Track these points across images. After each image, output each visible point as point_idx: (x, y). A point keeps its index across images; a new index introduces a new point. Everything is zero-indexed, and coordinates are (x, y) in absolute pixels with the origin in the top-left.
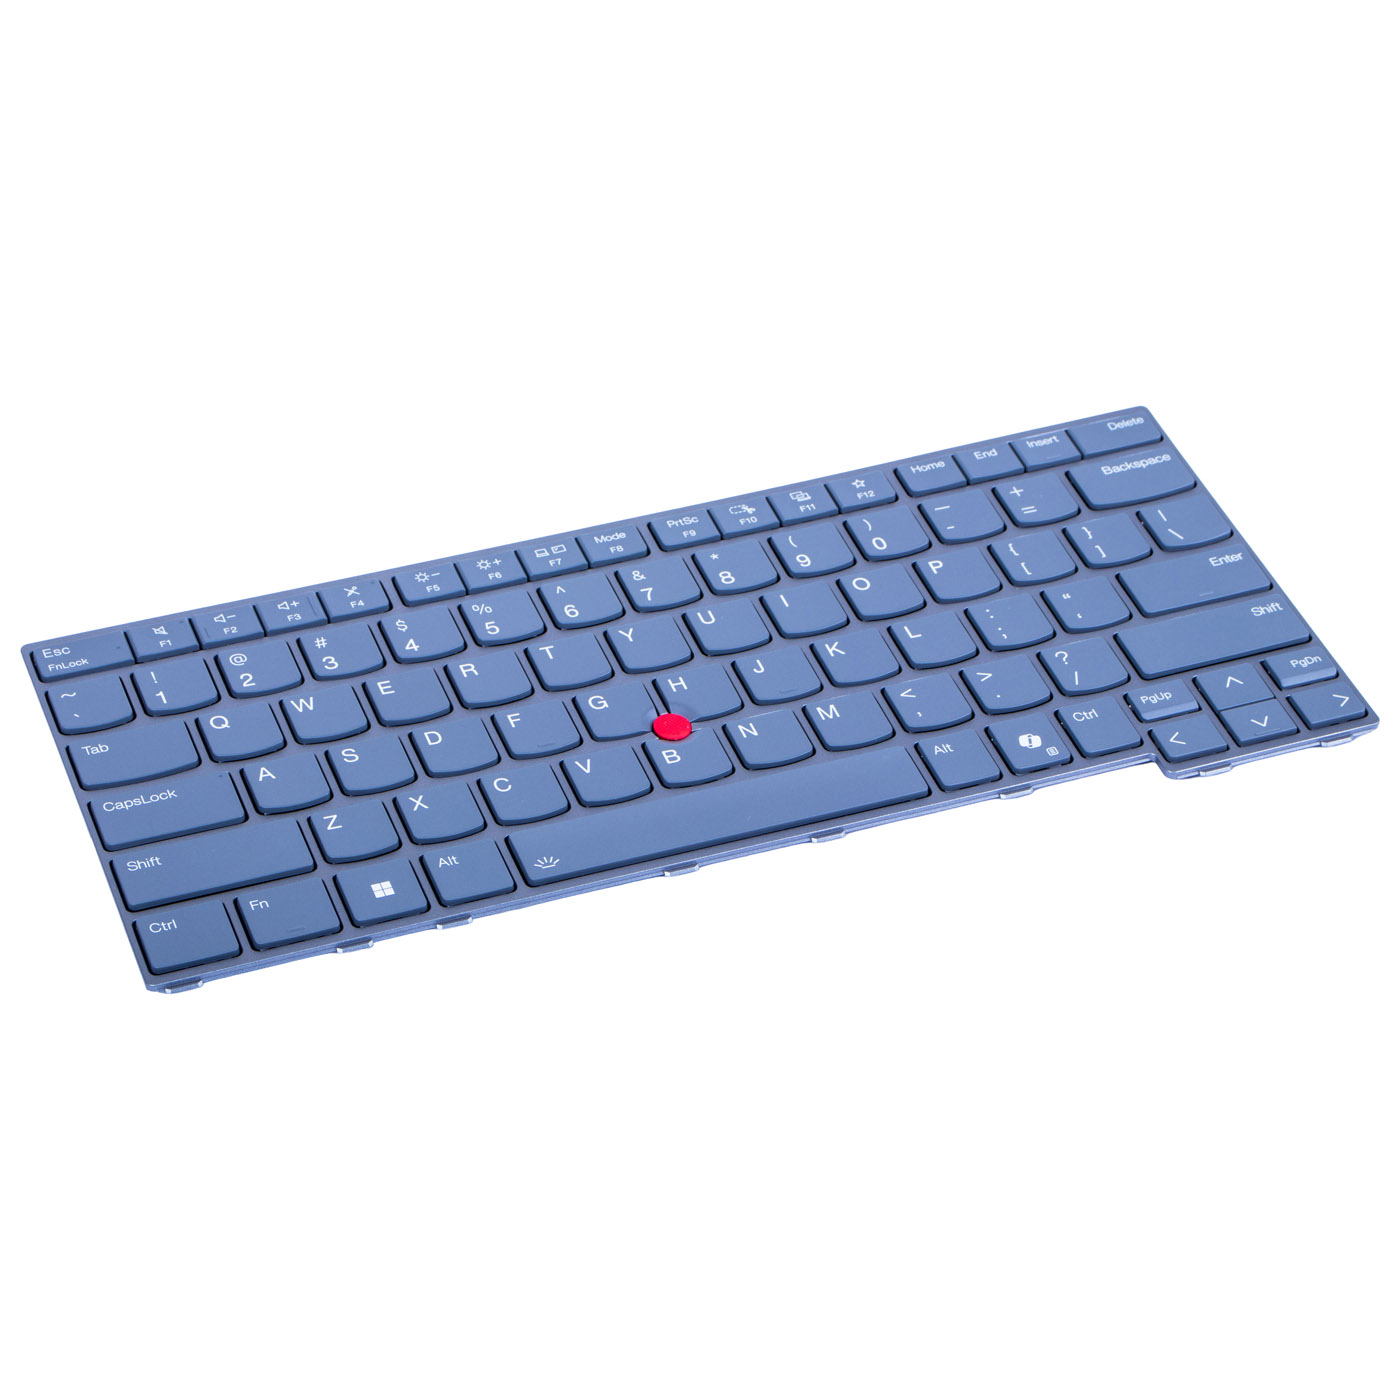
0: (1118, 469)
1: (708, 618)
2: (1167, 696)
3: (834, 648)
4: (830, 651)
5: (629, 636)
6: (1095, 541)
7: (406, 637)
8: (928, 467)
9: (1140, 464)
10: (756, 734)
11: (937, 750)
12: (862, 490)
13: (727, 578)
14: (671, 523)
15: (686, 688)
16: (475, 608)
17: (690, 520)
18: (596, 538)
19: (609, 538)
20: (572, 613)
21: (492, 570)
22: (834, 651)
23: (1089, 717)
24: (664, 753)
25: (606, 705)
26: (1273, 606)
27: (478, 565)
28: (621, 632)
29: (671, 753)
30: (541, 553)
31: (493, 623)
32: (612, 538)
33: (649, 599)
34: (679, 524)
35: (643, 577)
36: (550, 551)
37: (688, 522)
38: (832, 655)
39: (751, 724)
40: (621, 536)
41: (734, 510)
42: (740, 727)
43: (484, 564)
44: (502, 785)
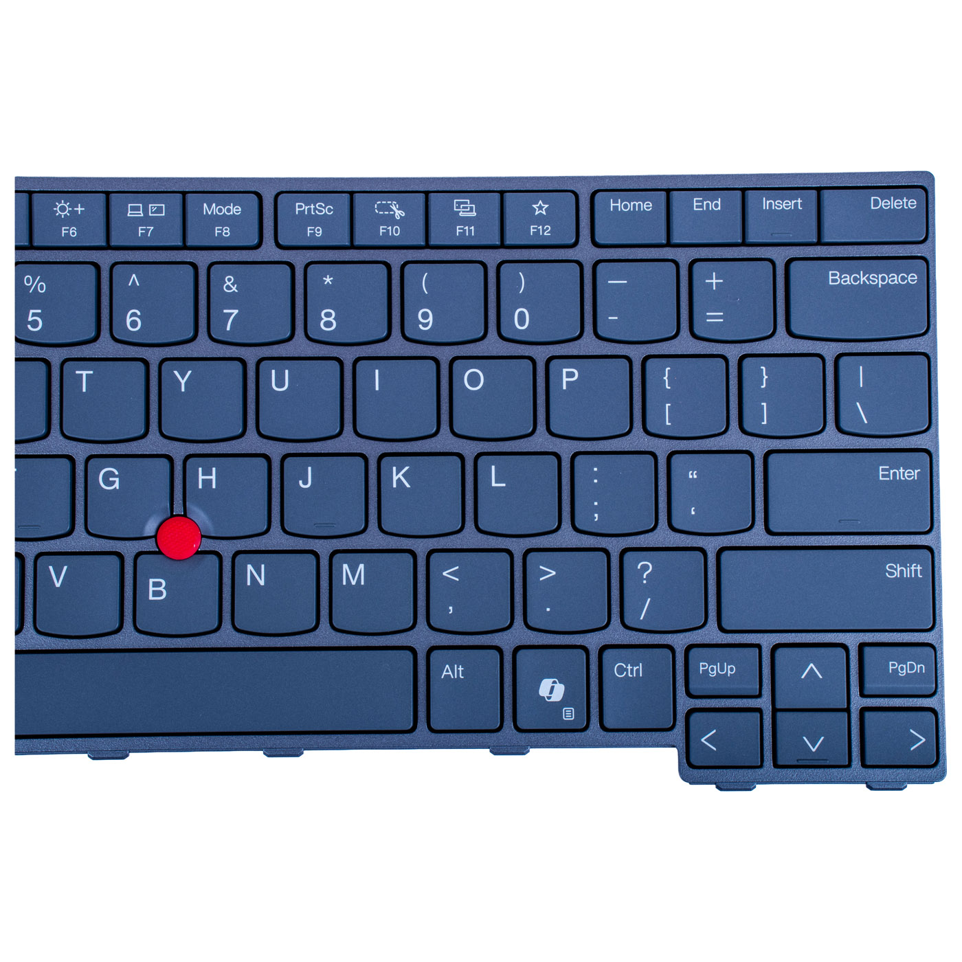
0: (848, 280)
1: (280, 383)
2: (730, 670)
3: (400, 475)
4: (395, 478)
5: (183, 382)
6: (764, 395)
8: (630, 206)
9: (878, 280)
10: (262, 583)
11: (447, 671)
12: (540, 220)
13: (327, 321)
14: (300, 207)
15: (214, 487)
16: (28, 281)
17: (323, 209)
18: (205, 205)
19: (220, 210)
20: (134, 324)
21: (69, 221)
22: (399, 480)
23: (632, 673)
24: (151, 581)
25: (117, 485)
26: (913, 568)
27: (56, 206)
28: (176, 372)
29: (159, 584)
30: (134, 211)
31: (39, 311)
32: (224, 210)
33: (228, 329)
34: (309, 210)
35: (234, 289)
36: (146, 210)
37: (321, 211)
38: (395, 486)
39: (263, 566)
40: (235, 210)
41: (381, 208)
42: (250, 567)
43: (62, 208)
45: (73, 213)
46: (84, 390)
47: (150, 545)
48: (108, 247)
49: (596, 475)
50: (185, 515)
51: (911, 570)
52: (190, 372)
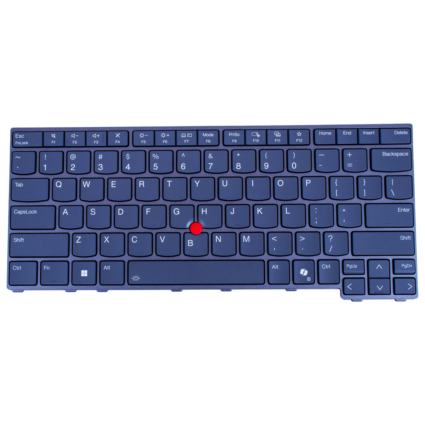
0: (388, 154)
1: (225, 184)
2: (355, 266)
3: (259, 210)
4: (258, 211)
5: (197, 184)
6: (365, 188)
7: (128, 162)
8: (325, 133)
9: (397, 154)
10: (220, 241)
11: (273, 267)
12: (299, 137)
13: (238, 166)
14: (230, 134)
15: (206, 214)
16: (154, 155)
17: (237, 135)
18: (203, 134)
19: (208, 135)
20: (183, 167)
21: (165, 139)
22: (259, 212)
23: (327, 267)
24: (189, 241)
25: (179, 213)
26: (408, 237)
27: (161, 135)
28: (195, 181)
29: (191, 242)
30: (183, 136)
31: (157, 164)
32: (209, 135)
33: (210, 169)
34: (233, 135)
35: (212, 157)
36: (186, 135)
37: (236, 135)
38: (258, 213)
39: (220, 236)
40: (212, 135)
41: (253, 134)
42: (217, 237)
43: (163, 135)
44: (134, 239)
45: (166, 136)
46: (169, 186)
47: (188, 231)
48: (176, 146)
49: (316, 210)
50: (198, 222)
51: (408, 238)
52: (199, 181)
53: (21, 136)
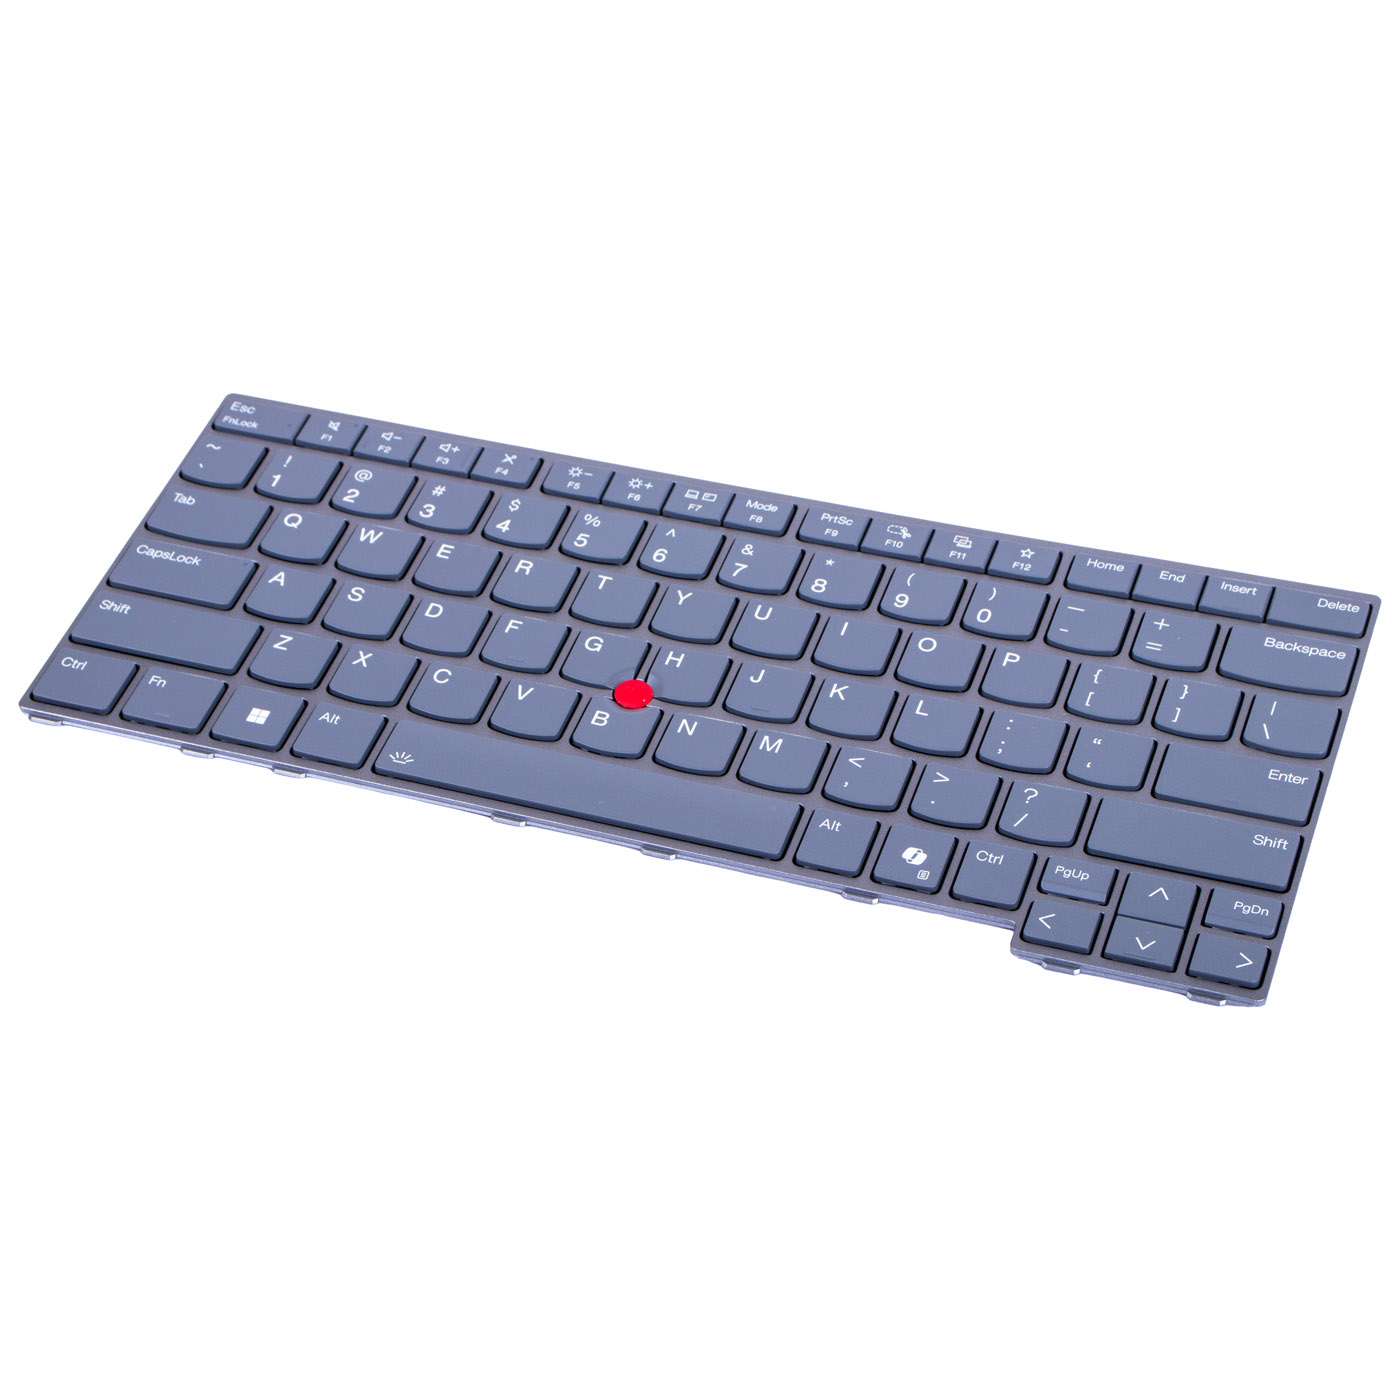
0: (1282, 646)
1: (762, 614)
2: (1084, 876)
3: (839, 691)
4: (833, 691)
5: (682, 599)
6: (1180, 704)
7: (508, 515)
8: (1105, 566)
9: (1308, 651)
10: (691, 733)
11: (825, 824)
12: (1025, 561)
13: (818, 586)
14: (826, 517)
15: (677, 667)
16: (588, 517)
17: (845, 521)
18: (749, 501)
19: (760, 507)
20: (659, 558)
21: (637, 491)
22: (836, 694)
23: (992, 860)
24: (598, 713)
25: (598, 649)
26: (1280, 842)
27: (631, 481)
28: (679, 590)
29: (603, 716)
30: (691, 494)
31: (588, 536)
32: (763, 508)
33: (734, 576)
34: (833, 520)
35: (751, 553)
36: (700, 496)
37: (842, 523)
38: (832, 695)
39: (696, 724)
40: (772, 508)
41: (892, 529)
42: (685, 722)
43: (635, 483)
44: (442, 676)
45: (643, 487)
46: (600, 588)
47: (607, 694)
48: (660, 513)
49: (1010, 725)
50: (645, 683)
51: (1277, 844)
52: (690, 593)
53: (245, 409)
